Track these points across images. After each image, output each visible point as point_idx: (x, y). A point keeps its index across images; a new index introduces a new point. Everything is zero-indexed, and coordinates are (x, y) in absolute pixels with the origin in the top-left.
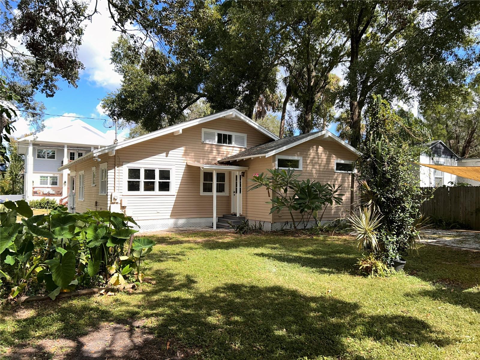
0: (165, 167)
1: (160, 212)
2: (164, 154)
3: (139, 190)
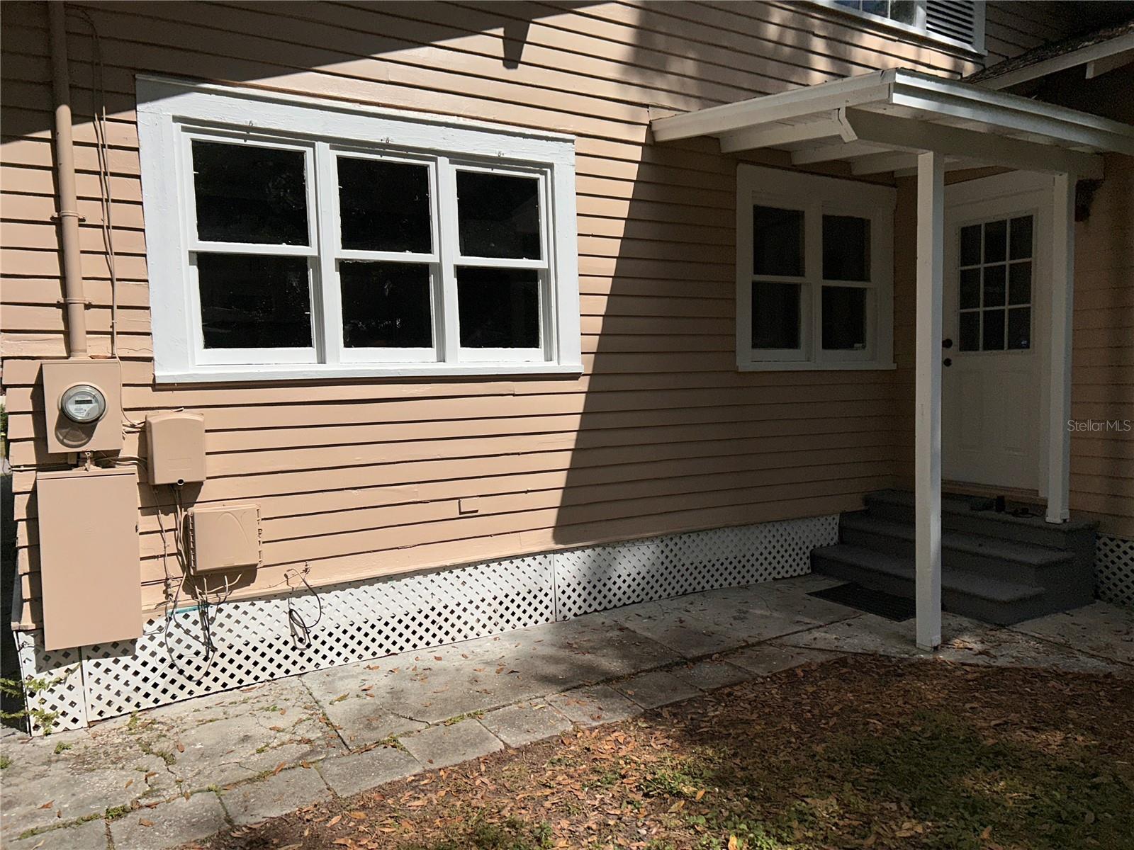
1: (483, 506)
3: (302, 339)
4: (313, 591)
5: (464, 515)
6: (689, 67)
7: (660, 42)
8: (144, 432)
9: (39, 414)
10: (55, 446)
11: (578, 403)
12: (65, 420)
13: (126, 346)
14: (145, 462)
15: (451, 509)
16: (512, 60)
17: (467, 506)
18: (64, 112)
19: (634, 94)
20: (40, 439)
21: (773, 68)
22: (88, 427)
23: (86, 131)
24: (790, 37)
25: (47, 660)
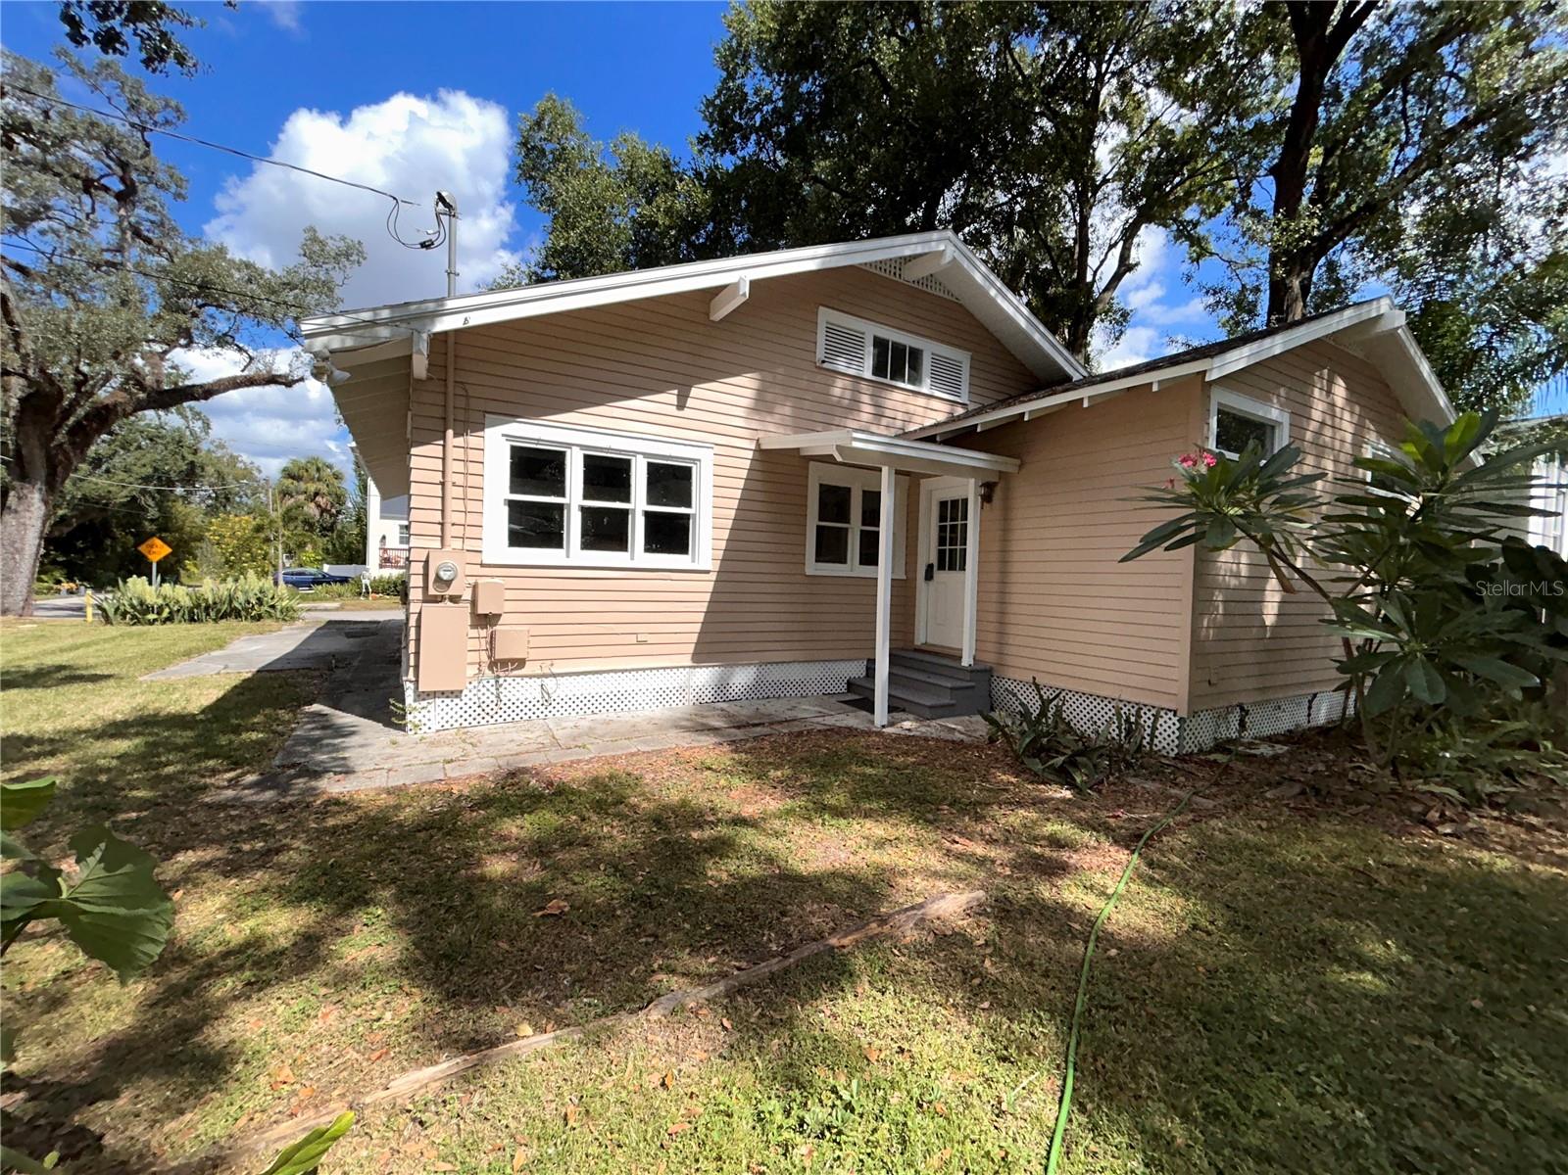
0: (672, 452)
1: (650, 639)
2: (671, 397)
3: (559, 544)
4: (554, 675)
5: (640, 643)
6: (787, 410)
7: (769, 397)
8: (475, 587)
9: (426, 575)
10: (432, 591)
11: (710, 587)
12: (438, 578)
13: (470, 545)
14: (474, 603)
15: (633, 639)
16: (681, 406)
17: (641, 638)
18: (450, 433)
19: (754, 425)
20: (425, 588)
21: (838, 411)
22: (448, 583)
23: (460, 441)
24: (848, 395)
25: (420, 696)
